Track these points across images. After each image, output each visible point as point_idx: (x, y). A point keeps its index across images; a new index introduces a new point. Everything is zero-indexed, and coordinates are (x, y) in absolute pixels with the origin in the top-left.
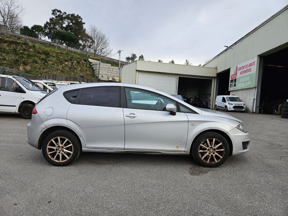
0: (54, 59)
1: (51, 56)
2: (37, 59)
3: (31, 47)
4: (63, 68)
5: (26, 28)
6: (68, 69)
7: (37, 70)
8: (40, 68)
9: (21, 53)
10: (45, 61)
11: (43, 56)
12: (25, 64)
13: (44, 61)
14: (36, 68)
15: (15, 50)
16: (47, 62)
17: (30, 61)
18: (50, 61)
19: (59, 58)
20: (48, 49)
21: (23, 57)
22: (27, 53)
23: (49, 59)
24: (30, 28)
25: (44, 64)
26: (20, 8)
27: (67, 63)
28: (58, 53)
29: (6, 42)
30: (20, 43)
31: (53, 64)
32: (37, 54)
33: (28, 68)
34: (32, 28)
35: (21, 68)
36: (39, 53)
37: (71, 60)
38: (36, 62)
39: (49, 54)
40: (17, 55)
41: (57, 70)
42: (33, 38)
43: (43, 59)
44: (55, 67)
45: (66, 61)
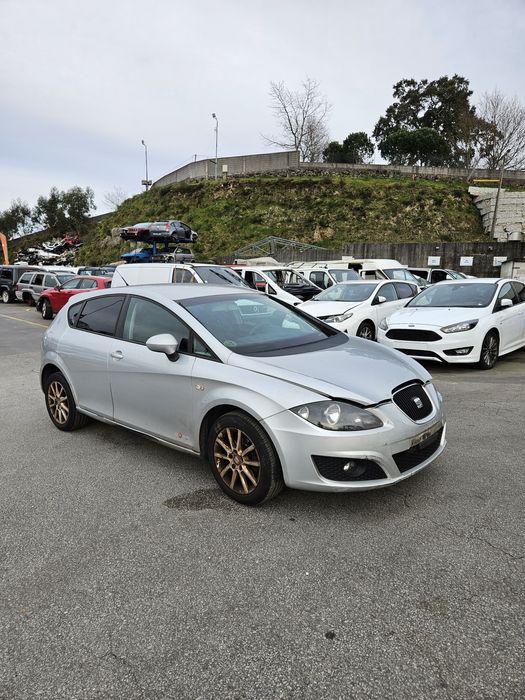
0: (380, 205)
1: (375, 197)
2: (345, 210)
3: (336, 187)
4: (398, 222)
5: (334, 146)
6: (409, 223)
7: (345, 234)
8: (349, 231)
9: (318, 203)
10: (361, 211)
11: (358, 203)
12: (323, 225)
13: (358, 213)
14: (342, 230)
15: (308, 199)
16: (364, 215)
17: (332, 216)
18: (371, 210)
19: (391, 200)
20: (369, 184)
21: (320, 211)
22: (328, 200)
23: (371, 206)
24: (341, 143)
25: (358, 219)
26: (323, 107)
27: (408, 209)
28: (390, 188)
29: (293, 185)
30: (316, 182)
31: (377, 217)
32: (347, 200)
33: (329, 232)
34: (345, 142)
35: (316, 235)
36: (351, 196)
37: (419, 200)
38: (344, 218)
39: (369, 195)
40: (311, 208)
41: (385, 229)
42: (345, 166)
43: (358, 209)
44: (382, 222)
45: (407, 204)
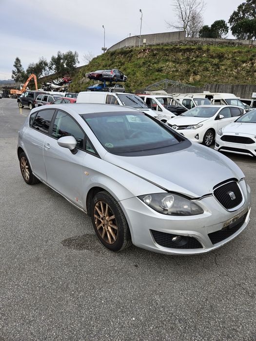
0: (228, 62)
1: (226, 58)
2: (208, 65)
3: (204, 52)
4: (238, 73)
5: (206, 28)
6: (244, 73)
7: (207, 79)
8: (209, 77)
9: (194, 61)
10: (217, 66)
11: (216, 61)
12: (195, 74)
13: (215, 67)
14: (205, 77)
15: (188, 58)
16: (219, 68)
17: (201, 69)
18: (223, 65)
19: (235, 59)
20: (223, 50)
21: (194, 66)
22: (199, 59)
23: (223, 63)
24: (210, 26)
25: (215, 70)
26: (201, 5)
27: (244, 65)
28: (235, 53)
29: (181, 50)
30: (194, 49)
31: (226, 69)
32: (210, 59)
33: (198, 77)
34: (212, 26)
35: (191, 79)
36: (212, 57)
37: (251, 60)
38: (207, 69)
39: (223, 57)
40: (189, 64)
41: (230, 76)
42: (211, 40)
43: (215, 65)
44: (228, 72)
45: (244, 62)
